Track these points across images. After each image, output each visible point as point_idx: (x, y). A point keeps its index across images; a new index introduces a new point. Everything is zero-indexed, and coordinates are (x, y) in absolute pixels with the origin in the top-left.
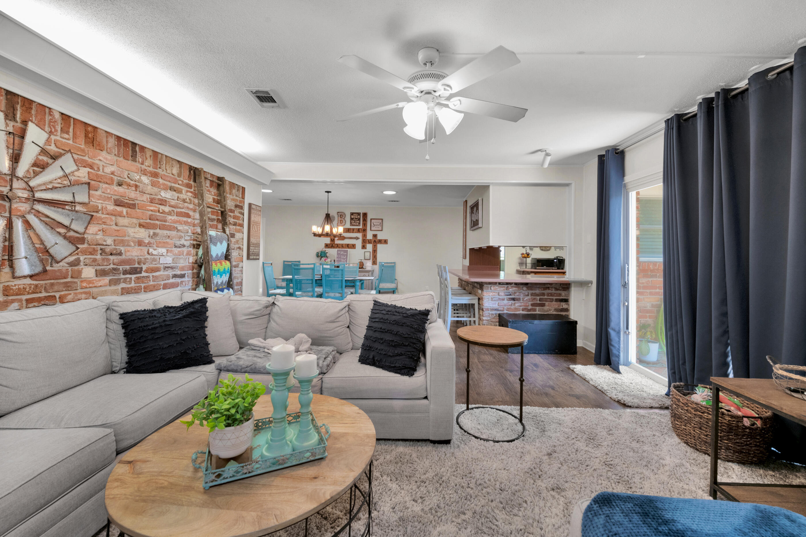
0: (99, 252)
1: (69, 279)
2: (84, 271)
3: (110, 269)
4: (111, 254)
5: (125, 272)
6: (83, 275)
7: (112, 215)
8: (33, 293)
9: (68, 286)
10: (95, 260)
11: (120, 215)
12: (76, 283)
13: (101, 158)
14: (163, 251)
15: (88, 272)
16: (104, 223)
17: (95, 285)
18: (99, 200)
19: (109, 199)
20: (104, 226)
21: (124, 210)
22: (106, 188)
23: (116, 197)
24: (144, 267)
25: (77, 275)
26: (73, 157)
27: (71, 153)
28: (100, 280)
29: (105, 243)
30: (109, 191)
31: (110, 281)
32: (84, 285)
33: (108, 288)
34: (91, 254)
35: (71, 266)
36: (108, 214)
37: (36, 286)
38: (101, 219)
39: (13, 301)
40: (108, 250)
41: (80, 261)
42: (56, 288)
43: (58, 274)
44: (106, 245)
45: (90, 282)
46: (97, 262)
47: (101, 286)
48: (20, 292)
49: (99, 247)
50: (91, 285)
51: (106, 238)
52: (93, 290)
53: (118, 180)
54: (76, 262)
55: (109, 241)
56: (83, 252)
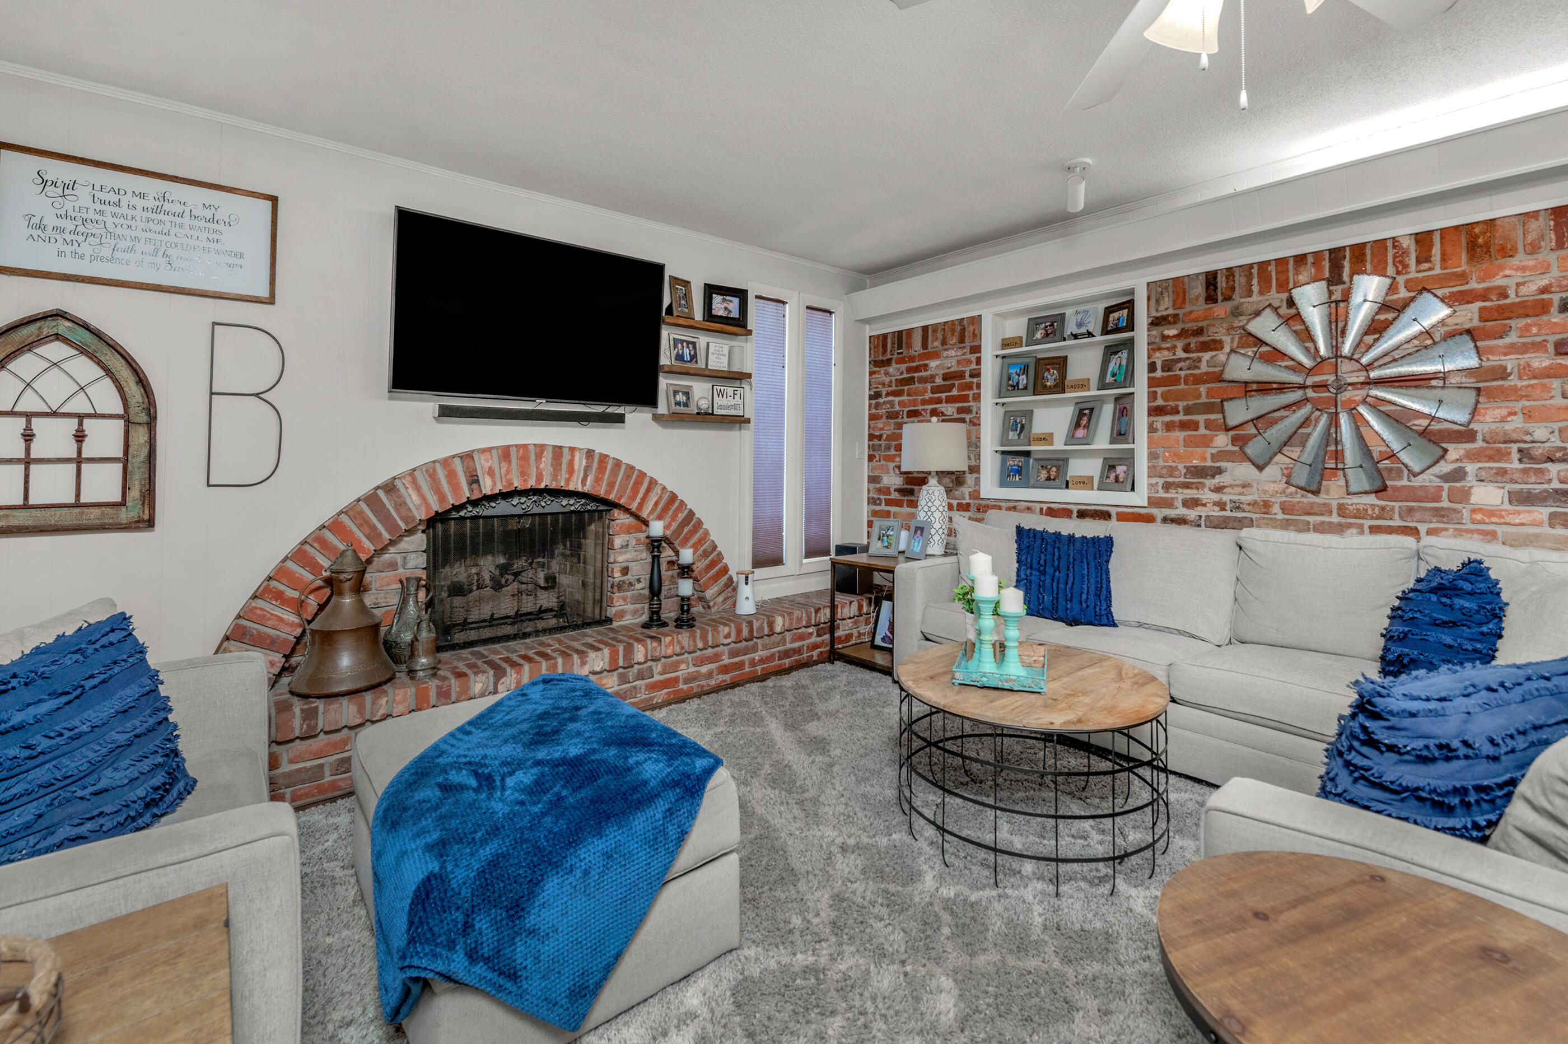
0: (1515, 456)
1: (1445, 504)
2: (1473, 491)
3: (1546, 491)
4: (1550, 460)
6: (1473, 499)
7: (1549, 377)
8: (1378, 518)
9: (1439, 514)
10: (1502, 472)
12: (1459, 512)
13: (1507, 272)
15: (1487, 495)
16: (1527, 397)
17: (1508, 520)
18: (1505, 354)
19: (1539, 346)
20: (1527, 403)
22: (1527, 327)
23: (1552, 338)
25: (1464, 496)
26: (1435, 296)
27: (1429, 291)
28: (1519, 513)
29: (1528, 438)
30: (1534, 330)
31: (1552, 516)
32: (1479, 517)
33: (1546, 530)
34: (1491, 459)
35: (1446, 481)
36: (1535, 378)
37: (1383, 508)
38: (1515, 389)
39: (1350, 526)
40: (1538, 451)
41: (1465, 473)
42: (1418, 515)
43: (1420, 493)
44: (1533, 442)
45: (1491, 513)
46: (1508, 477)
47: (1522, 524)
48: (1360, 514)
49: (1514, 447)
50: (1494, 519)
51: (1530, 426)
52: (1500, 530)
53: (1562, 299)
54: (1457, 475)
55: (1540, 432)
56: (1473, 456)
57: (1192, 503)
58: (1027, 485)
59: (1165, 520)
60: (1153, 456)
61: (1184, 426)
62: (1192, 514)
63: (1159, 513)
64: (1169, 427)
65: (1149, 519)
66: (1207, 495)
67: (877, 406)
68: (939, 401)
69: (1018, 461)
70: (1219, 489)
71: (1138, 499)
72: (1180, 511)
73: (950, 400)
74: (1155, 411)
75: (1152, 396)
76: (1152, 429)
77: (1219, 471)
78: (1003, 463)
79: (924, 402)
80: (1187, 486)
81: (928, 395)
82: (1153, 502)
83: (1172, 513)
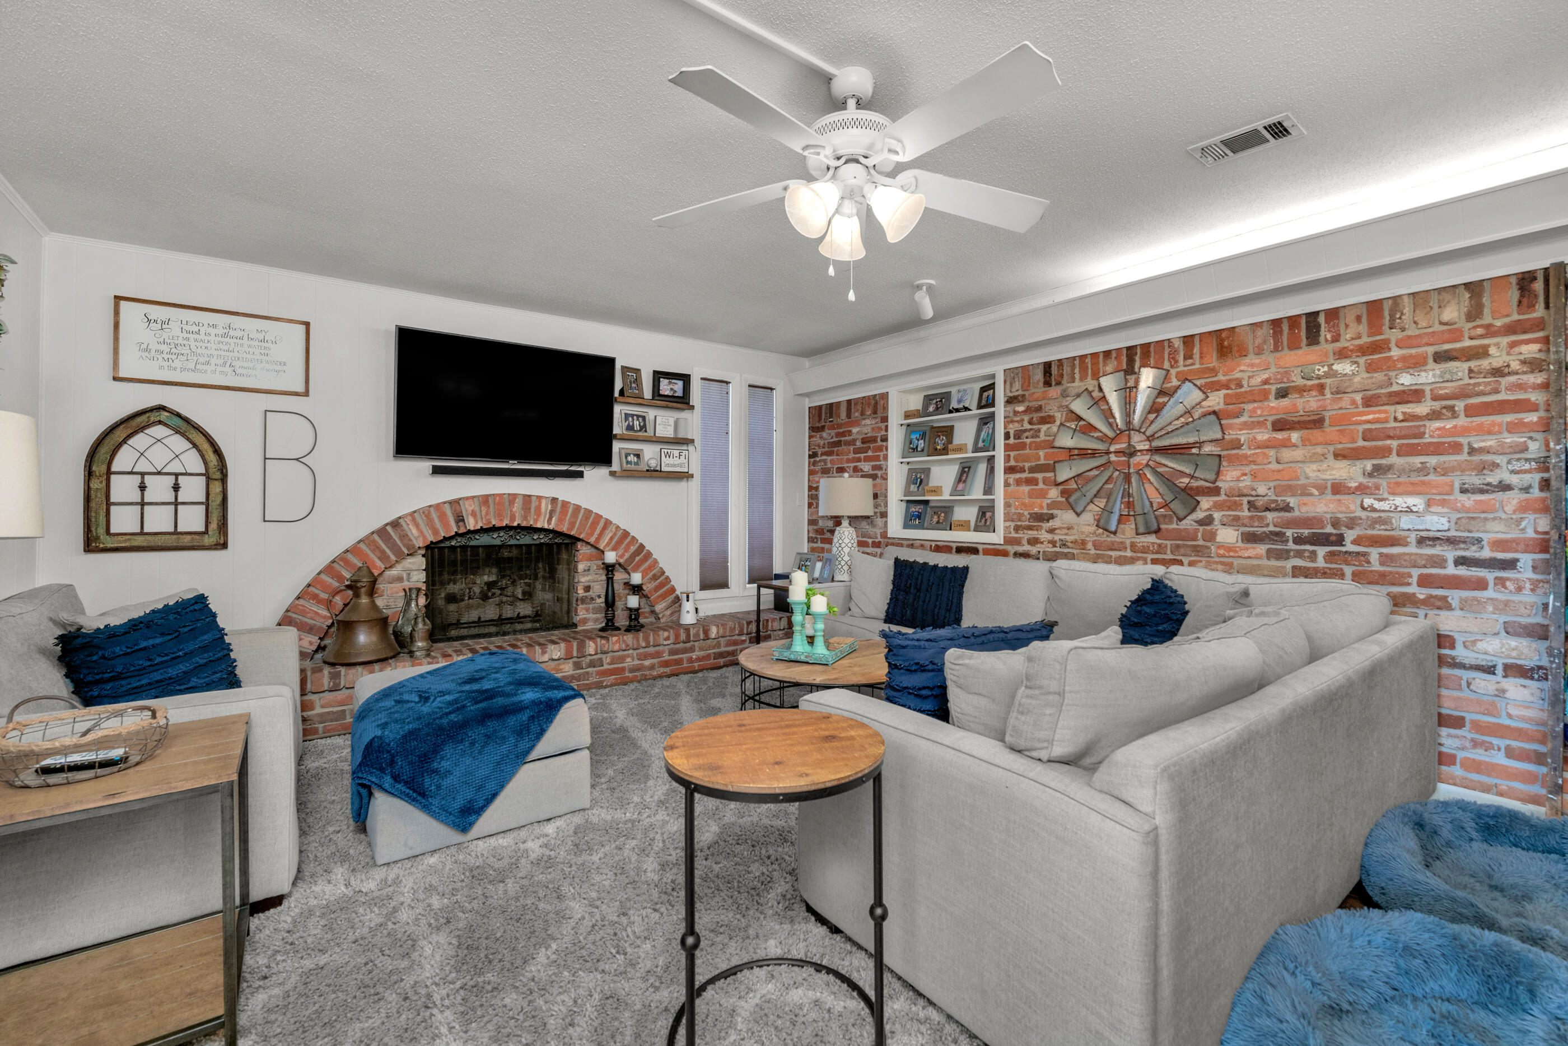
0: (1246, 506)
1: (1201, 542)
2: (1219, 532)
3: (1264, 532)
4: (1267, 509)
5: (1298, 540)
6: (1219, 539)
7: (1267, 447)
8: (1157, 553)
9: (1197, 550)
10: (1237, 518)
11: (1287, 444)
12: (1208, 548)
13: (1242, 368)
14: (1417, 502)
15: (1227, 535)
16: (1254, 462)
17: (1240, 554)
18: (1241, 430)
19: (1261, 424)
20: (1254, 467)
21: (1295, 436)
22: (1254, 410)
23: (1271, 419)
24: (1350, 535)
25: (1211, 536)
26: (1195, 385)
27: (1190, 381)
28: (1247, 549)
29: (1254, 493)
30: (1259, 412)
31: (1269, 551)
32: (1221, 552)
33: (1265, 562)
34: (1230, 509)
35: (1201, 525)
36: (1259, 448)
37: (1160, 545)
38: (1246, 457)
39: (1138, 559)
40: (1260, 502)
41: (1213, 519)
42: (1182, 551)
43: (1184, 534)
44: (1257, 496)
45: (1230, 549)
46: (1241, 522)
47: (1249, 557)
48: (1145, 550)
49: (1245, 500)
50: (1232, 554)
51: (1255, 485)
52: (1236, 562)
53: (1277, 389)
54: (1208, 521)
55: (1262, 489)
56: (1218, 506)
57: (1034, 541)
58: (921, 527)
59: (1017, 555)
60: (1007, 505)
61: (1029, 482)
62: (1033, 550)
63: (1012, 549)
64: (1018, 482)
65: (1005, 554)
66: (1044, 536)
67: (814, 464)
68: (859, 460)
69: (918, 508)
70: (1051, 531)
71: (996, 538)
72: (1026, 548)
73: (867, 459)
74: (1009, 470)
75: (1007, 458)
76: (1007, 484)
77: (1052, 517)
78: (907, 509)
79: (848, 461)
80: (1030, 528)
81: (851, 456)
82: (1008, 541)
83: (1020, 549)
